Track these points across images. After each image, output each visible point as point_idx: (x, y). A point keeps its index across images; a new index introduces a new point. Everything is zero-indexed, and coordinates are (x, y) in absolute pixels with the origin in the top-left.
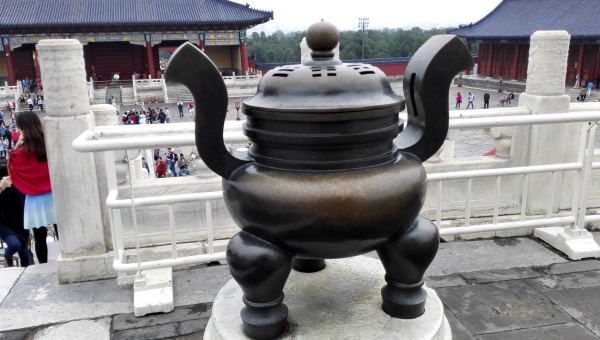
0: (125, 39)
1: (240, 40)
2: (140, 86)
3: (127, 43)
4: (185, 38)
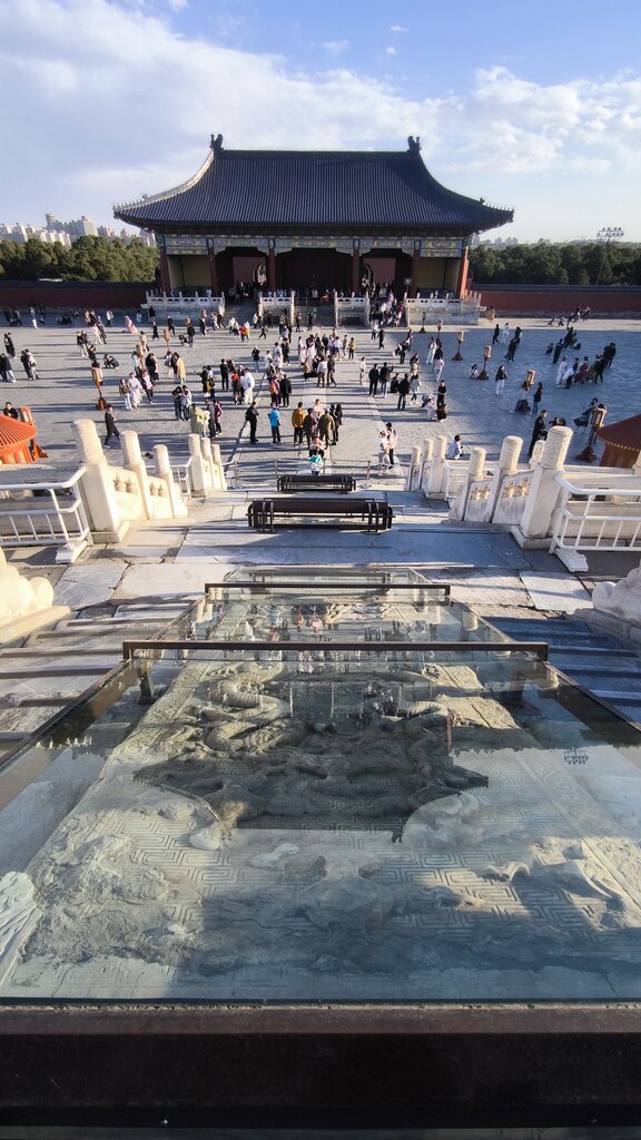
0: (332, 245)
4: (399, 246)
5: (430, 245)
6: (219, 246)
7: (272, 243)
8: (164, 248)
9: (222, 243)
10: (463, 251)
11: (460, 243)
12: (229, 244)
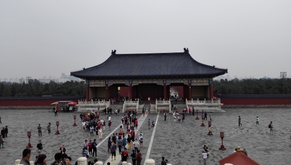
0: (155, 82)
1: (209, 83)
2: (159, 104)
4: (182, 82)
5: (195, 81)
7: (131, 82)
8: (89, 85)
9: (111, 83)
11: (208, 81)
12: (114, 83)
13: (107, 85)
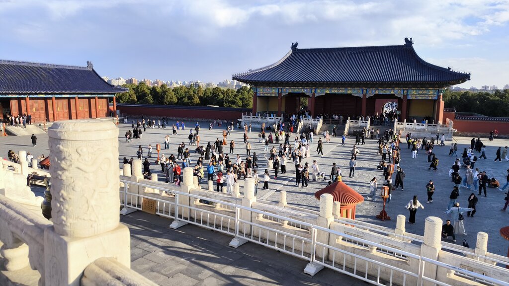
0: (349, 92)
2: (351, 125)
3: (350, 94)
4: (392, 93)
5: (414, 92)
6: (284, 92)
7: (313, 91)
8: (256, 93)
9: (286, 91)
10: (439, 96)
11: (436, 91)
12: (290, 91)
13: (280, 94)
